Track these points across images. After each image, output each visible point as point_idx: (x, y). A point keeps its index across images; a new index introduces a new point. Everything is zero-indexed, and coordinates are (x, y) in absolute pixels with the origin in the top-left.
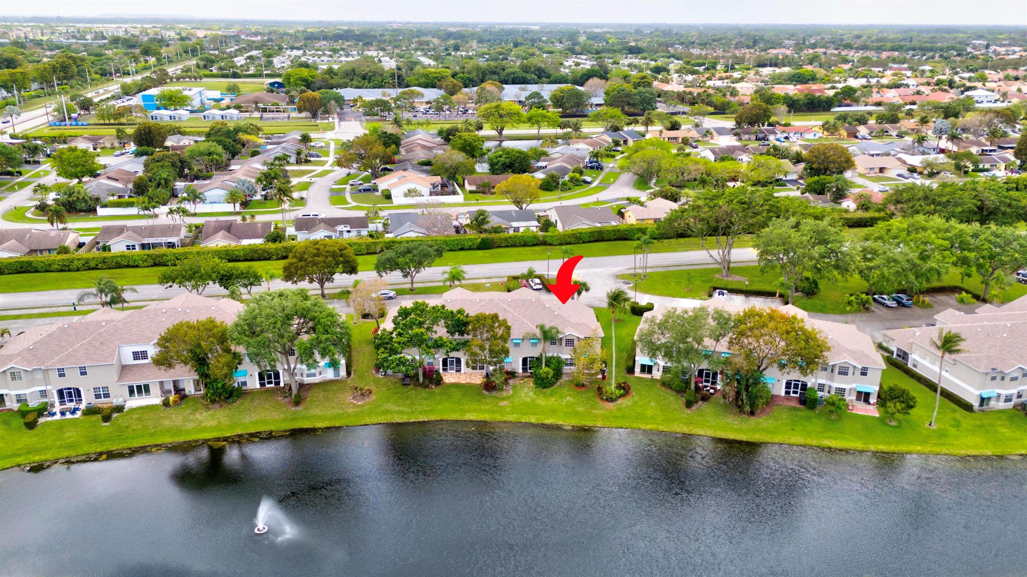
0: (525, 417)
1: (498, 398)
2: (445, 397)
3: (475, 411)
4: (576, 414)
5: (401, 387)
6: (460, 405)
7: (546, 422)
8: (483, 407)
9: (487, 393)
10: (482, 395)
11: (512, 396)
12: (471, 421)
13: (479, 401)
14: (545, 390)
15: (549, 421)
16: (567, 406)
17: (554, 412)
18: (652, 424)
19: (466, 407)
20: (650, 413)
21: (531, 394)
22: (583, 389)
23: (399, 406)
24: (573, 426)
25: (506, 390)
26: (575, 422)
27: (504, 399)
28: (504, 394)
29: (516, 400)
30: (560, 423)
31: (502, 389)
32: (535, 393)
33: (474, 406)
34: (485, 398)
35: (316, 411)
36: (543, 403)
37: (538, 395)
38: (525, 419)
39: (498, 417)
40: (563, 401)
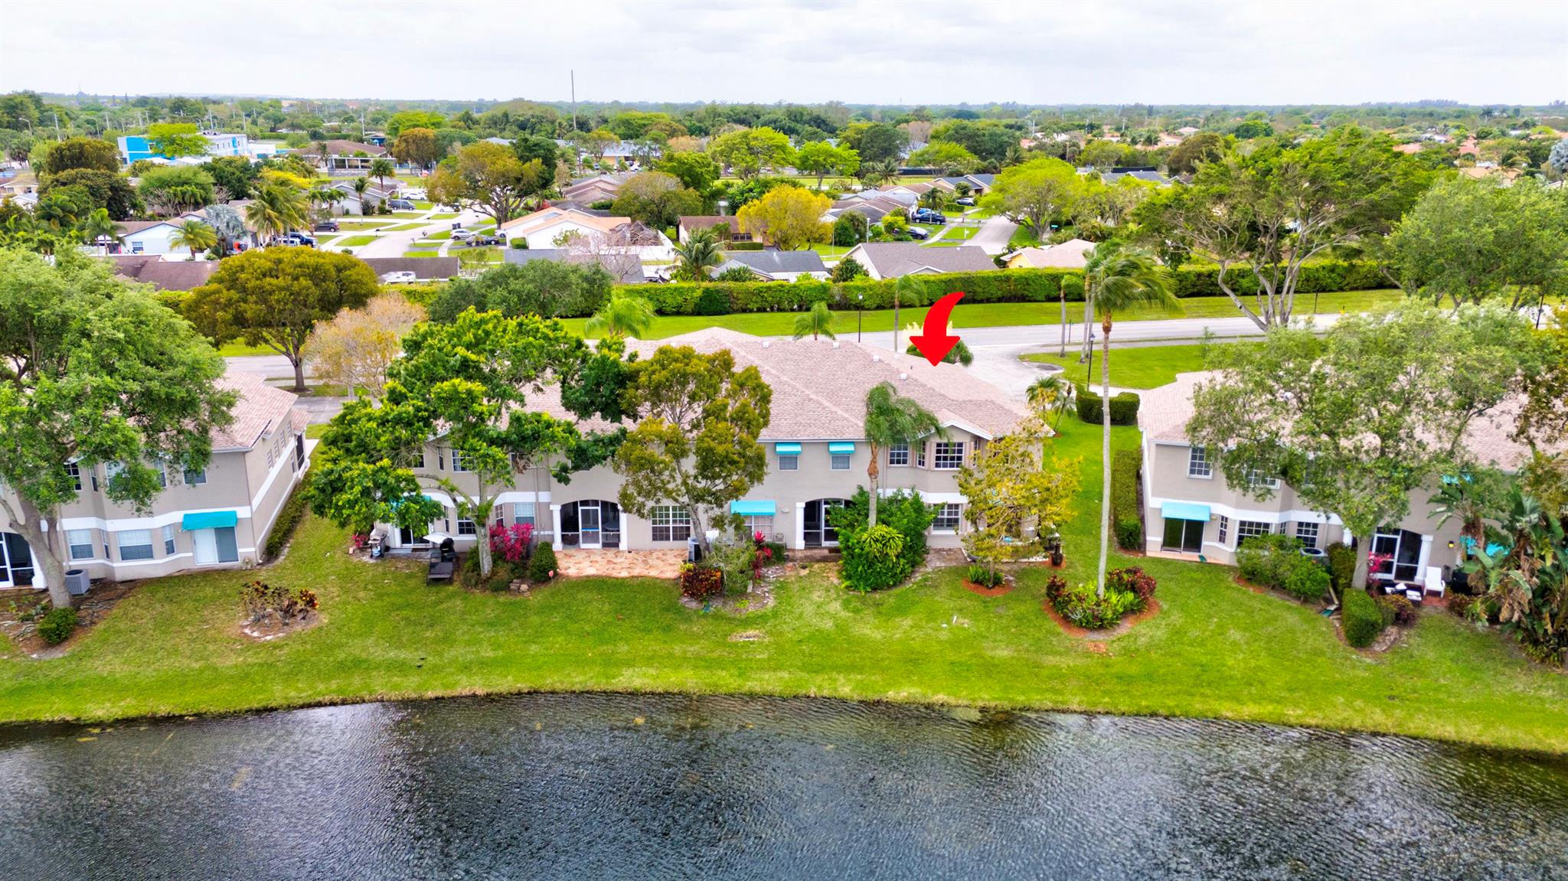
0: (819, 679)
1: (730, 620)
2: (557, 619)
3: (649, 661)
4: (990, 669)
5: (423, 588)
6: (602, 642)
7: (891, 695)
8: (677, 649)
9: (694, 605)
10: (680, 611)
11: (775, 614)
12: (633, 694)
13: (667, 629)
14: (877, 596)
15: (900, 692)
16: (955, 644)
17: (913, 662)
18: (1257, 700)
19: (623, 648)
20: (1235, 663)
21: (836, 606)
22: (998, 594)
23: (401, 646)
24: (983, 710)
25: (754, 596)
26: (991, 696)
27: (747, 622)
28: (749, 607)
29: (788, 628)
30: (940, 697)
31: (742, 594)
32: (846, 604)
33: (652, 644)
34: (688, 620)
35: (110, 665)
36: (877, 635)
37: (856, 611)
38: (818, 686)
39: (727, 680)
40: (939, 629)
